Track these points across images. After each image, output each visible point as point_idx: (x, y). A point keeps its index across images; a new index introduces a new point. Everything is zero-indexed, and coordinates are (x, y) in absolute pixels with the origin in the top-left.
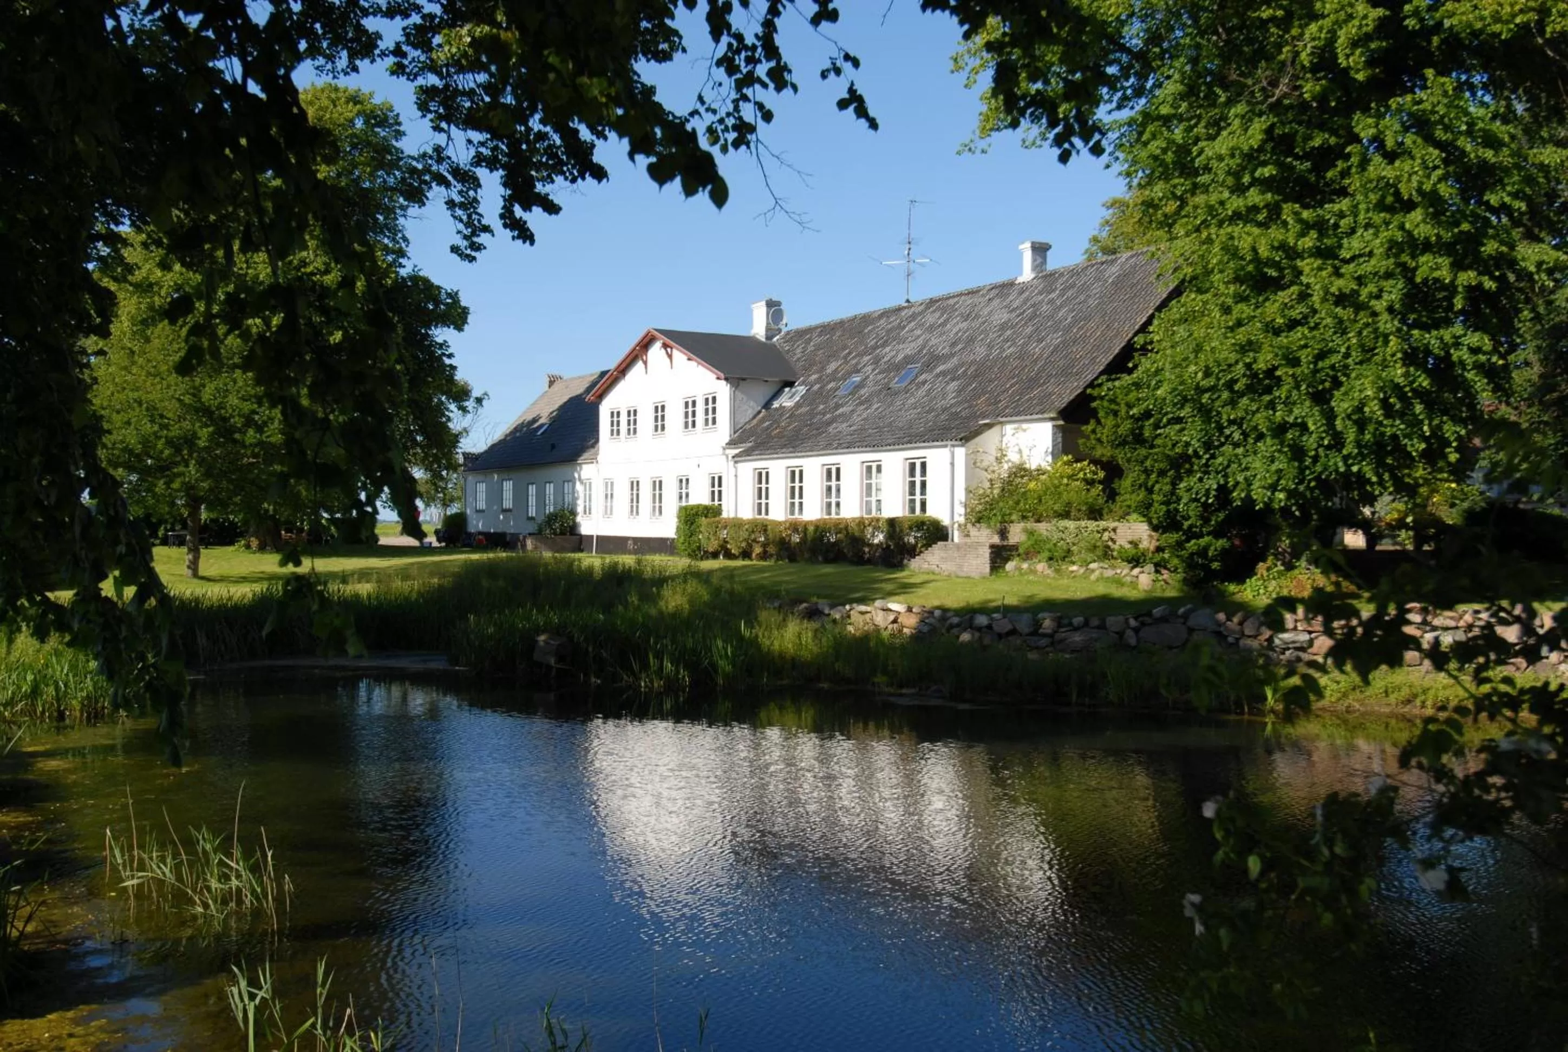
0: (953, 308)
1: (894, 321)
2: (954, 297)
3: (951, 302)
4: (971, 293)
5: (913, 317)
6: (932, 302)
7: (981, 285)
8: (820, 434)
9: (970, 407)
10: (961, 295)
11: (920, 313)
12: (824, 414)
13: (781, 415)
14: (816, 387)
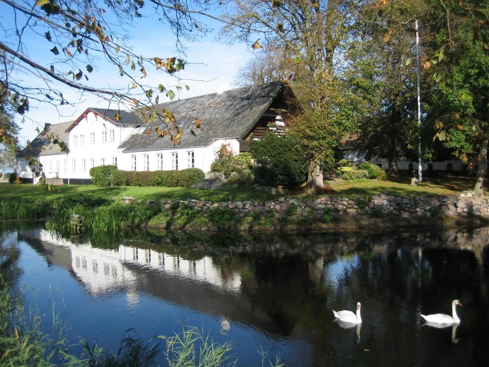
0: (196, 102)
1: (175, 106)
2: (195, 98)
3: (195, 100)
4: (202, 97)
5: (182, 104)
6: (188, 100)
7: (205, 94)
8: (154, 143)
9: (207, 134)
10: (198, 97)
11: (184, 103)
12: (154, 137)
13: (137, 137)
14: (150, 127)
